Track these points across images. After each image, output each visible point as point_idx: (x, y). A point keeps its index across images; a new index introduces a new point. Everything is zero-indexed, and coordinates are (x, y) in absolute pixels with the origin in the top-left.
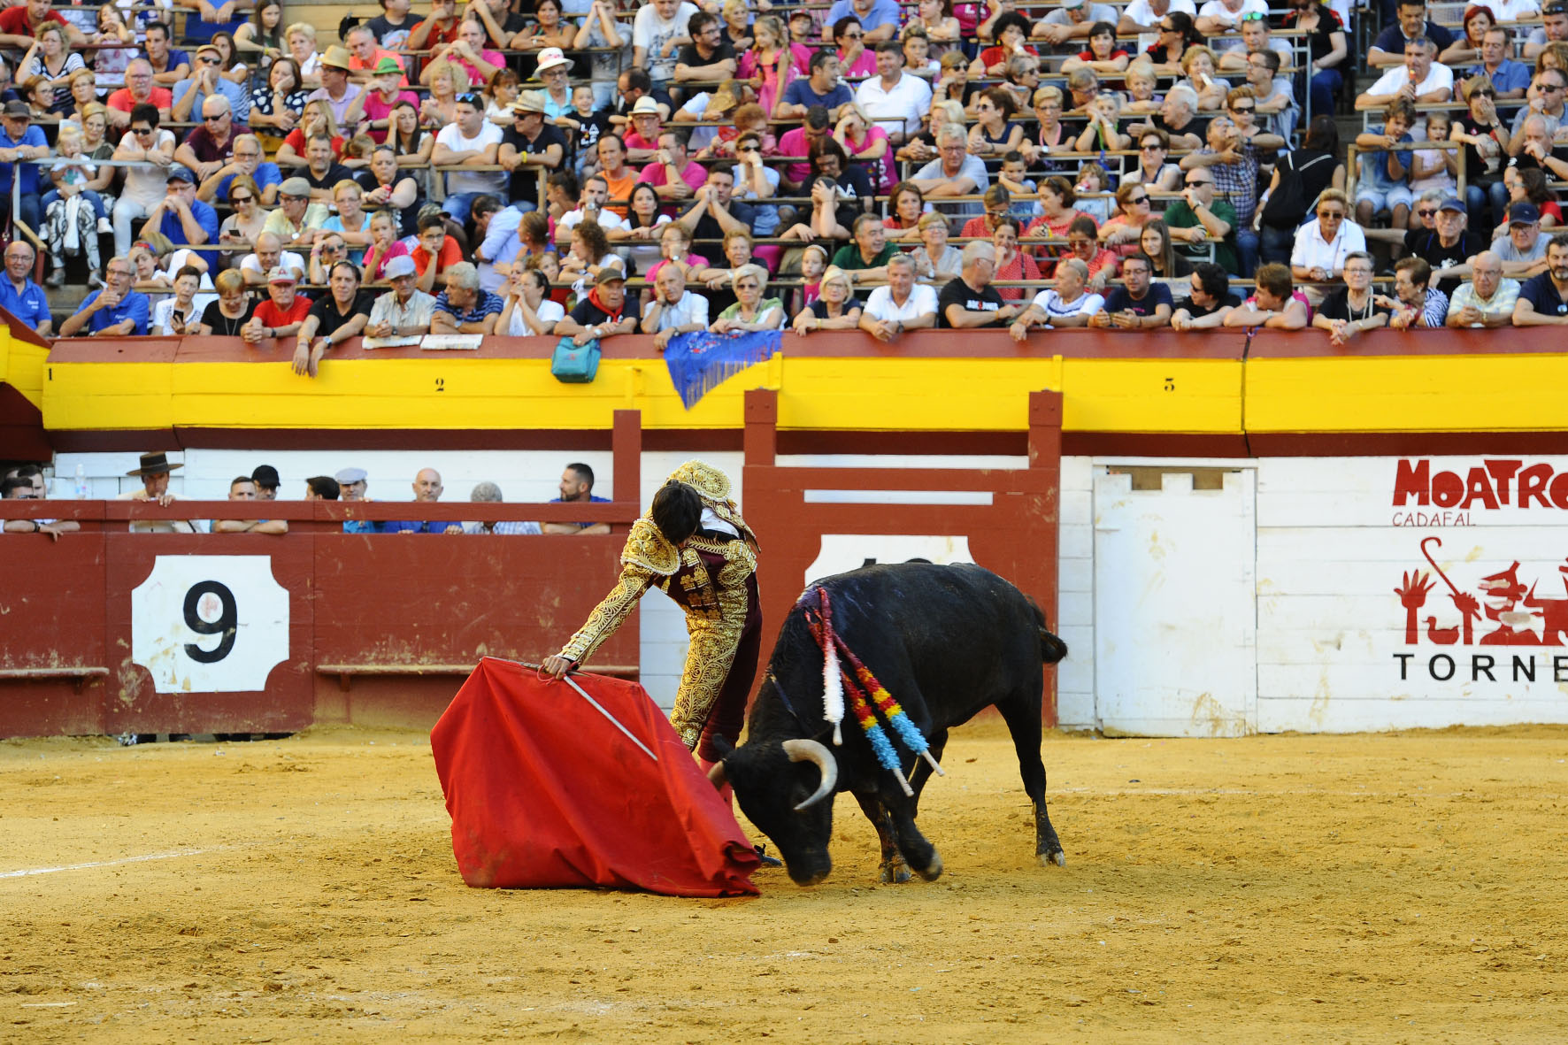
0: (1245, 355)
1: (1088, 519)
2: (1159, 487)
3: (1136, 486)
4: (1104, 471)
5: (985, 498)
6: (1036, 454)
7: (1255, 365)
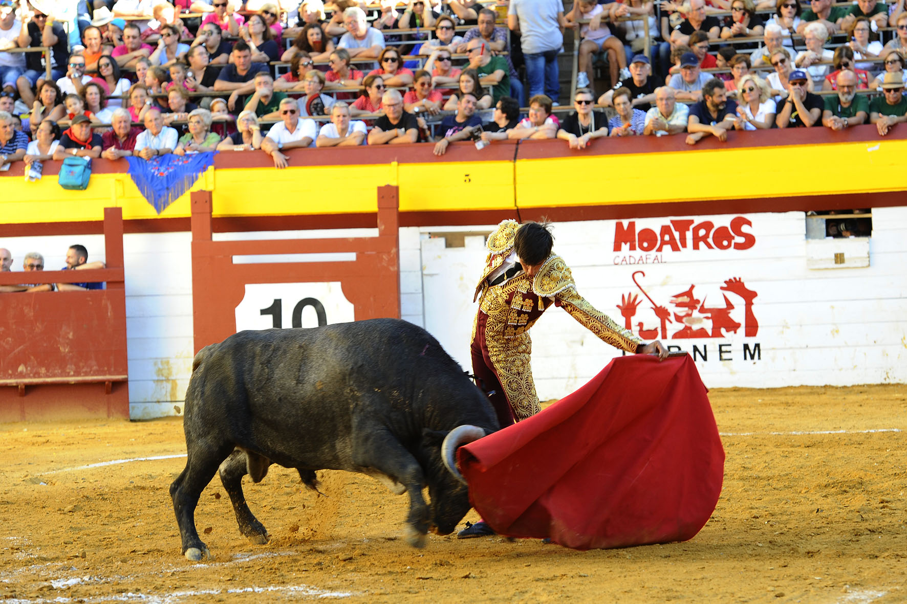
0: (515, 158)
1: (419, 268)
2: (463, 245)
3: (449, 245)
4: (427, 236)
5: (351, 257)
6: (383, 227)
7: (522, 164)
